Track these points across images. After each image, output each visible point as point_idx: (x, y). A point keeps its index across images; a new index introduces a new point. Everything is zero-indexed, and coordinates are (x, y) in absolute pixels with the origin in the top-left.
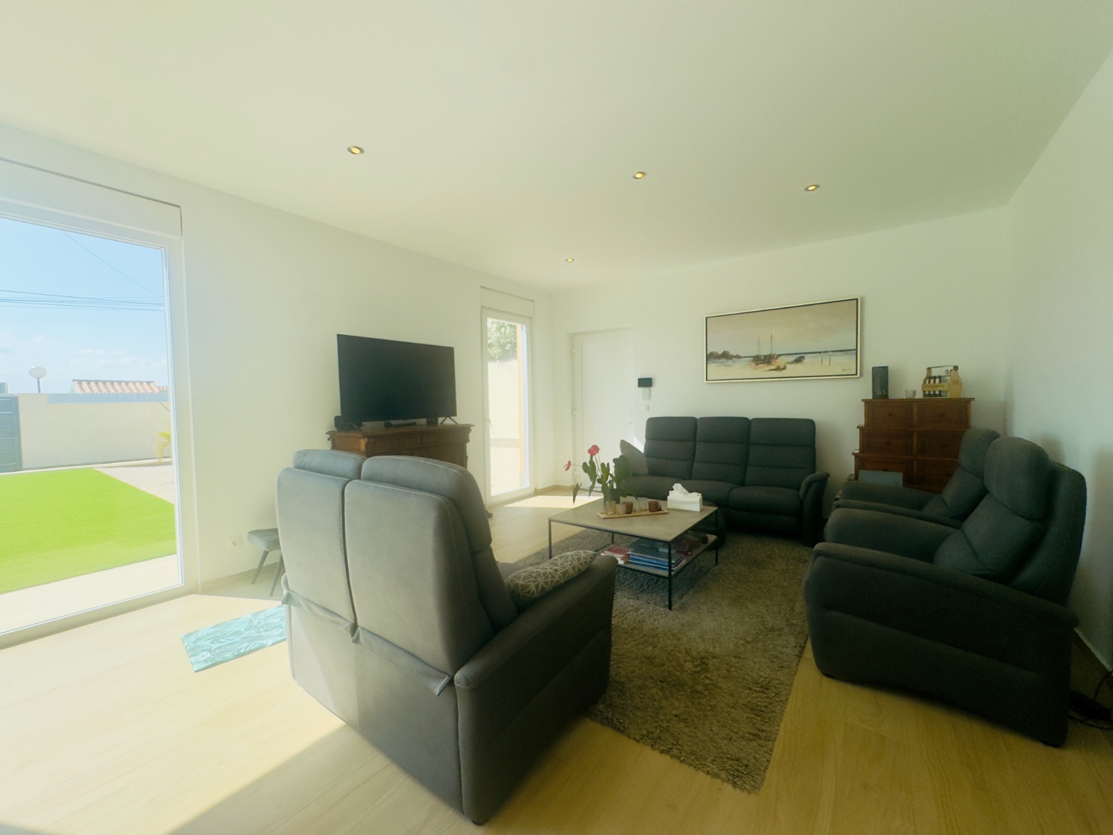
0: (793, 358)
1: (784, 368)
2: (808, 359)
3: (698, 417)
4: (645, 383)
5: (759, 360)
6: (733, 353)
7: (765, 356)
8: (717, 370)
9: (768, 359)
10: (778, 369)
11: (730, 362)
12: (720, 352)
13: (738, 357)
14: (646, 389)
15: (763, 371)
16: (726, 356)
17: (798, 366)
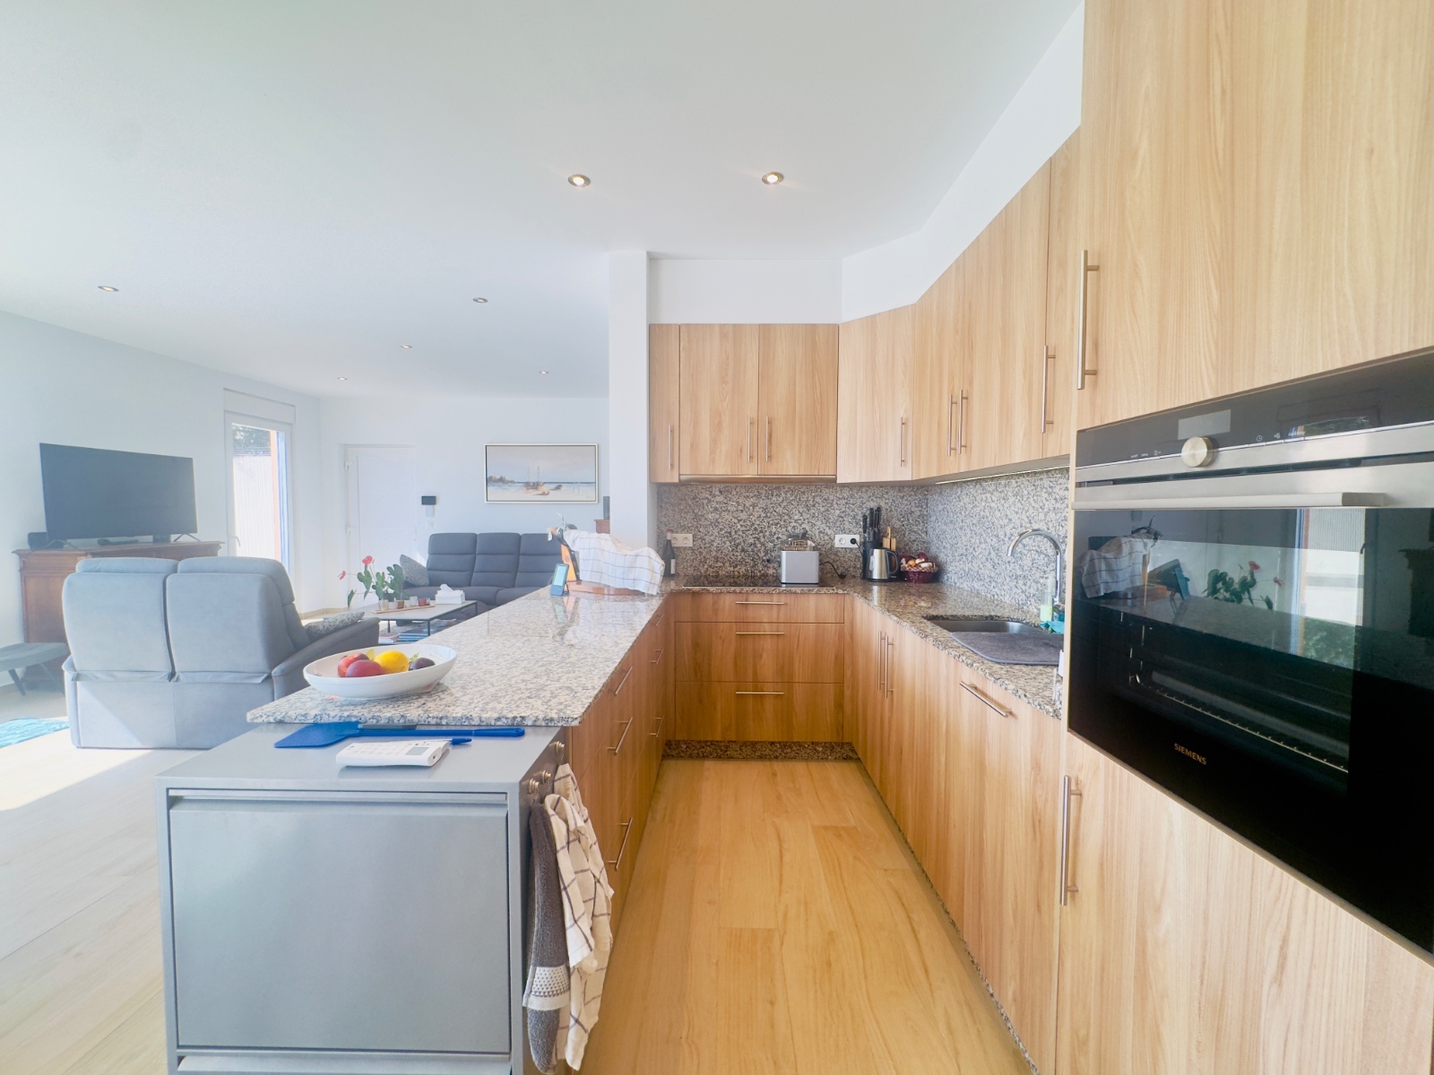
0: (554, 486)
1: (548, 494)
2: (564, 487)
3: (478, 533)
4: (429, 500)
5: (528, 485)
6: (508, 478)
7: (534, 483)
8: (496, 493)
9: (536, 486)
10: (543, 494)
11: (506, 486)
12: (498, 477)
13: (512, 482)
14: (430, 507)
15: (532, 495)
16: (502, 480)
17: (557, 492)
